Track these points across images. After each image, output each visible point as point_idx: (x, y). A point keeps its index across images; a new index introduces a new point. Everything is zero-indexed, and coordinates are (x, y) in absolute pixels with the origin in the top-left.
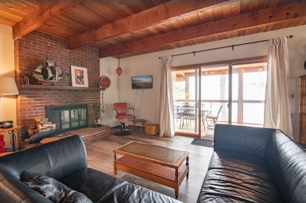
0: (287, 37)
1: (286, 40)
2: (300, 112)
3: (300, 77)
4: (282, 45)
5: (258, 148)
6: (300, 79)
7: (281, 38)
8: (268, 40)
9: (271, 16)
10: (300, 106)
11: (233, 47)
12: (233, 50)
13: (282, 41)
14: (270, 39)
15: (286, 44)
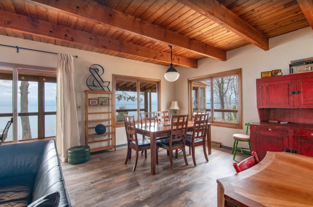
0: (73, 56)
1: (72, 58)
2: (84, 120)
3: (84, 91)
4: (70, 62)
5: (29, 165)
6: (84, 94)
7: (68, 55)
8: (57, 54)
9: (52, 31)
10: (85, 115)
11: (18, 49)
12: (18, 52)
13: (69, 59)
14: (59, 54)
15: (72, 62)
